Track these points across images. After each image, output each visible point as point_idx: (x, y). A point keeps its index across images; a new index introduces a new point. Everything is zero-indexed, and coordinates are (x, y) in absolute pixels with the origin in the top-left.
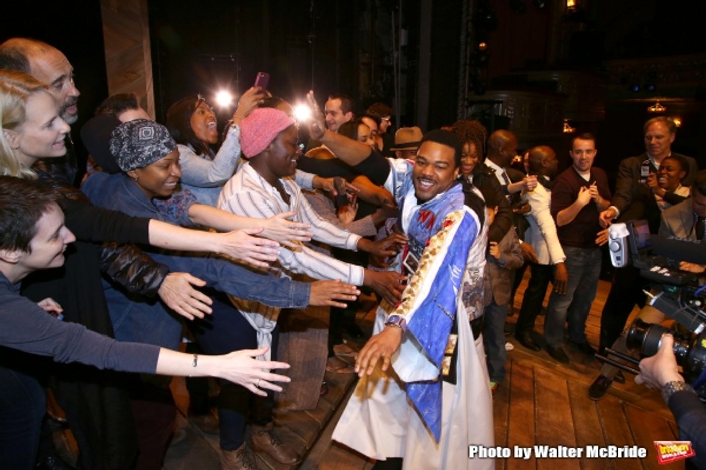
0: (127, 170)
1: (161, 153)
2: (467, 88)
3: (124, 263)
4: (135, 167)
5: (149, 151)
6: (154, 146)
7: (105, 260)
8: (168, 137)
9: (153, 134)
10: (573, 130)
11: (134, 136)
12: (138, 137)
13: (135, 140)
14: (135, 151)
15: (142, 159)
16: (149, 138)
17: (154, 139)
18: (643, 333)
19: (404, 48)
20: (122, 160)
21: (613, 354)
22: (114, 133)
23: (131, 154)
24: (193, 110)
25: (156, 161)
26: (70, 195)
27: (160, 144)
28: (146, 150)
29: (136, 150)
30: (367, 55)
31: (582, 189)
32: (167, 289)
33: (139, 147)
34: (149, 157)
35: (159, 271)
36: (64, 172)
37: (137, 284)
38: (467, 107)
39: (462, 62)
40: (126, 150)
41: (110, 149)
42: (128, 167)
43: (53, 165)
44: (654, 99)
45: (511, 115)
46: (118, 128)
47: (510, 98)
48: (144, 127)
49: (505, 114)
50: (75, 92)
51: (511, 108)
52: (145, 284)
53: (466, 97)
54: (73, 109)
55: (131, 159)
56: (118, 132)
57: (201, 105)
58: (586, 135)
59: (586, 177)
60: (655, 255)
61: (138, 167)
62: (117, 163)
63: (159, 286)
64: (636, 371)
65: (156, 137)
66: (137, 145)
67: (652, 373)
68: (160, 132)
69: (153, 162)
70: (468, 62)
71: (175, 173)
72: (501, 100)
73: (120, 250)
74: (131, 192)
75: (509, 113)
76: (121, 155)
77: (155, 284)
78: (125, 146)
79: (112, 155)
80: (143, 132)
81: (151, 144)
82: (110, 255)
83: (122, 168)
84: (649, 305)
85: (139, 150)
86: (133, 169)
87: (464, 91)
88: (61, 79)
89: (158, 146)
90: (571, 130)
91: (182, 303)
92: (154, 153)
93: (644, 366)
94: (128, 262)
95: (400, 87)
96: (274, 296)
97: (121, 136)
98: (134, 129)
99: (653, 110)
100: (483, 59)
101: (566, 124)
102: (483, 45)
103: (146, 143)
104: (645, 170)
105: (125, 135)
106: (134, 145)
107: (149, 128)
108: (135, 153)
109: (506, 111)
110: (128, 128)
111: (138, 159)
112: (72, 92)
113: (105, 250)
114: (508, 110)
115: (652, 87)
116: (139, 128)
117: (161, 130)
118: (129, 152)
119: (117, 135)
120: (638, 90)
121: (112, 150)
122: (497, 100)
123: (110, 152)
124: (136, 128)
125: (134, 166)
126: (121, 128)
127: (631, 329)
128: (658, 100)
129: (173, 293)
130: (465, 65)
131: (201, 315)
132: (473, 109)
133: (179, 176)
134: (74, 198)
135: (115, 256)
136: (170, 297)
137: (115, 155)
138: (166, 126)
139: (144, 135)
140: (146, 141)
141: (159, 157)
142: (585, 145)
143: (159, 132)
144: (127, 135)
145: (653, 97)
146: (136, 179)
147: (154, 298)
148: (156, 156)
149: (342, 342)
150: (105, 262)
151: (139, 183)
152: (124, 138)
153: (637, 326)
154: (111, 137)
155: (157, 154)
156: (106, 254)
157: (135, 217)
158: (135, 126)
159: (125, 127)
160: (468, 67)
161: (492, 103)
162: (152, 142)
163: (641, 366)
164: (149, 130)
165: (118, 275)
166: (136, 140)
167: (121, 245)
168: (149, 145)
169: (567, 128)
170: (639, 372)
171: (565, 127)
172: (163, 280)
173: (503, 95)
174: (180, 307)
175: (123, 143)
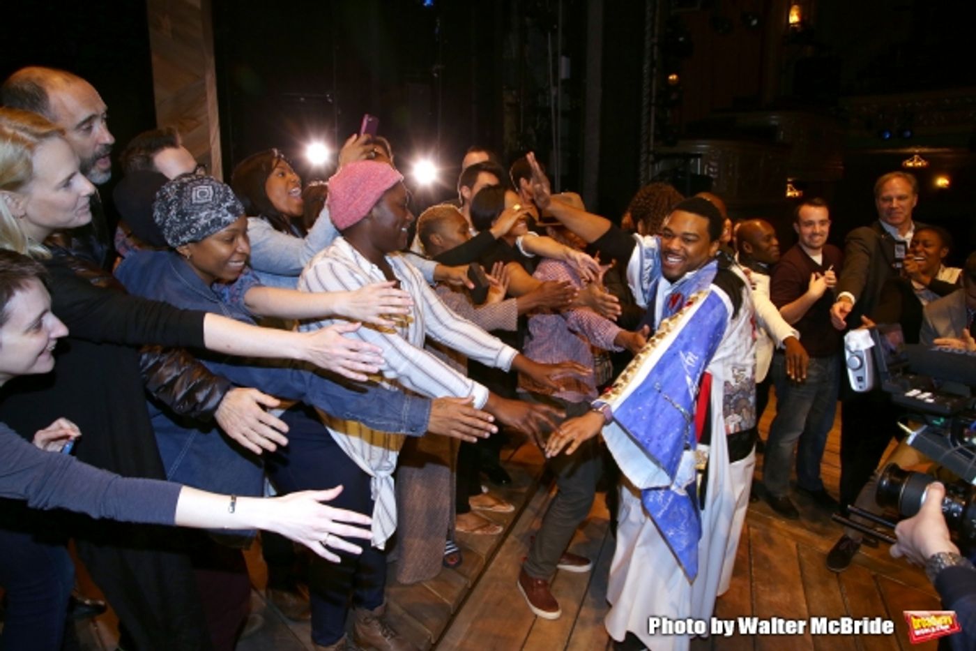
0: (175, 244)
1: (223, 221)
2: (652, 138)
3: (169, 375)
4: (187, 241)
5: (206, 217)
6: (214, 211)
7: (143, 370)
8: (233, 200)
9: (211, 197)
10: (800, 194)
11: (186, 198)
12: (191, 200)
13: (186, 204)
14: (187, 218)
15: (197, 230)
16: (206, 201)
17: (213, 203)
18: (900, 485)
19: (564, 82)
20: (169, 232)
21: (856, 513)
22: (158, 194)
23: (181, 223)
24: (270, 170)
25: (216, 232)
26: (97, 280)
27: (220, 210)
28: (201, 218)
29: (189, 218)
30: (514, 92)
31: (813, 276)
32: (226, 411)
33: (192, 214)
34: (206, 227)
35: (216, 386)
36: (89, 248)
37: (187, 403)
38: (653, 163)
39: (645, 101)
40: (174, 218)
41: (154, 215)
42: (178, 240)
43: (74, 239)
44: (910, 150)
45: (713, 173)
46: (164, 187)
47: (713, 151)
48: (199, 185)
49: (706, 172)
50: (108, 139)
51: (713, 164)
52: (197, 403)
53: (652, 149)
54: (106, 162)
55: (182, 231)
56: (164, 193)
57: (280, 165)
58: (816, 200)
59: (818, 259)
60: (912, 373)
61: (192, 241)
62: (163, 236)
63: (216, 407)
64: (891, 539)
65: (216, 199)
66: (190, 211)
67: (912, 541)
68: (221, 193)
69: (211, 234)
70: (653, 101)
71: (241, 249)
72: (699, 153)
73: (166, 357)
74: (182, 276)
75: (711, 170)
76: (168, 224)
77: (211, 404)
78: (173, 212)
79: (156, 224)
80: (198, 192)
81: (208, 210)
82: (151, 363)
83: (169, 241)
84: (907, 445)
85: (193, 218)
86: (184, 243)
87: (648, 140)
88: (90, 120)
89: (218, 212)
90: (797, 194)
91: (246, 429)
92: (213, 221)
93: (901, 532)
94: (175, 373)
95: (559, 136)
96: (380, 416)
97: (167, 199)
98: (185, 189)
99: (910, 164)
100: (674, 97)
101: (789, 185)
102: (673, 77)
103: (201, 208)
104: (899, 250)
105: (172, 197)
106: (185, 211)
107: (206, 187)
108: (186, 222)
109: (706, 167)
110: (177, 187)
111: (191, 230)
112: (104, 138)
113: (144, 357)
114: (710, 166)
115: (908, 134)
116: (191, 188)
117: (222, 190)
118: (178, 220)
119: (163, 197)
120: (890, 137)
121: (156, 217)
122: (694, 152)
123: (153, 220)
124: (189, 187)
125: (185, 239)
126: (167, 187)
127: (882, 478)
128: (917, 151)
129: (234, 416)
130: (650, 104)
131: (272, 447)
132: (660, 165)
133: (247, 252)
134: (102, 284)
135: (158, 365)
136: (231, 421)
137: (160, 224)
138: (229, 184)
139: (198, 196)
140: (202, 204)
141: (220, 227)
142: (816, 214)
143: (219, 192)
144: (176, 197)
145: (909, 146)
146: (188, 257)
147: (209, 423)
148: (216, 226)
149: (480, 492)
150: (144, 373)
151: (193, 263)
152: (172, 201)
153: (890, 475)
154: (154, 200)
155: (217, 223)
156: (146, 363)
157: (186, 310)
158: (186, 184)
159: (173, 187)
160: (653, 108)
161: (688, 157)
162: (211, 206)
163: (897, 532)
164: (206, 190)
165: (161, 390)
166: (189, 204)
167: (165, 351)
168: (206, 210)
169: (791, 190)
170: (895, 540)
171: (789, 190)
172: (221, 399)
173: (703, 147)
174: (245, 435)
175: (170, 208)
